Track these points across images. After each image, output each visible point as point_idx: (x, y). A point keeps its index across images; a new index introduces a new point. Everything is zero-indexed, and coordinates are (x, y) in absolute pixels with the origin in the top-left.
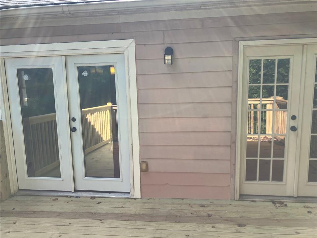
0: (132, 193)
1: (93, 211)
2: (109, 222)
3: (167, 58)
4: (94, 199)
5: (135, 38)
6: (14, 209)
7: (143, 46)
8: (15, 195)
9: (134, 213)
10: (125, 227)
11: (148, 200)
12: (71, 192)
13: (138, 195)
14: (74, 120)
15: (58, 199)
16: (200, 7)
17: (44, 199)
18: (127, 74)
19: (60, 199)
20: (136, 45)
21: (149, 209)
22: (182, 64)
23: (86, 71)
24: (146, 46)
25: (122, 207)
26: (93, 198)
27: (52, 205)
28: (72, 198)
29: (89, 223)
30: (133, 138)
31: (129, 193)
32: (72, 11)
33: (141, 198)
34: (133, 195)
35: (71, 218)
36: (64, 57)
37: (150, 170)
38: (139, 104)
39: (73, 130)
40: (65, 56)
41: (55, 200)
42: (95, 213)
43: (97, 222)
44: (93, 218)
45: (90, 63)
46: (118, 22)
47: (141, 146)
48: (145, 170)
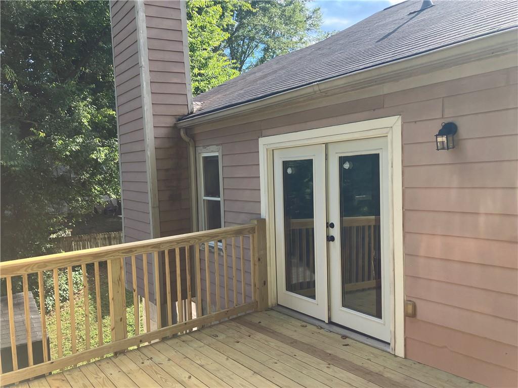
0: (392, 345)
1: (329, 352)
2: (336, 369)
3: (440, 139)
4: (345, 339)
5: (402, 113)
6: (260, 322)
7: (414, 123)
8: (272, 309)
9: (377, 371)
10: (349, 382)
11: (413, 364)
12: (324, 322)
13: (400, 351)
14: (332, 226)
15: (306, 326)
16: (493, 53)
17: (294, 321)
18: (390, 165)
19: (309, 327)
20: (404, 123)
21: (403, 376)
22: (470, 147)
23: (347, 163)
24: (417, 123)
25: (368, 359)
26: (344, 337)
27: (295, 331)
28: (322, 330)
29: (313, 362)
30: (395, 261)
31: (389, 344)
32: (322, 90)
33: (405, 358)
34: (394, 349)
35: (302, 351)
36: (324, 145)
37: (419, 317)
38: (405, 211)
39: (330, 239)
40: (326, 144)
41: (303, 326)
42: (330, 354)
43: (323, 365)
44: (323, 359)
45: (351, 152)
46: (381, 94)
47: (406, 275)
48: (411, 314)
